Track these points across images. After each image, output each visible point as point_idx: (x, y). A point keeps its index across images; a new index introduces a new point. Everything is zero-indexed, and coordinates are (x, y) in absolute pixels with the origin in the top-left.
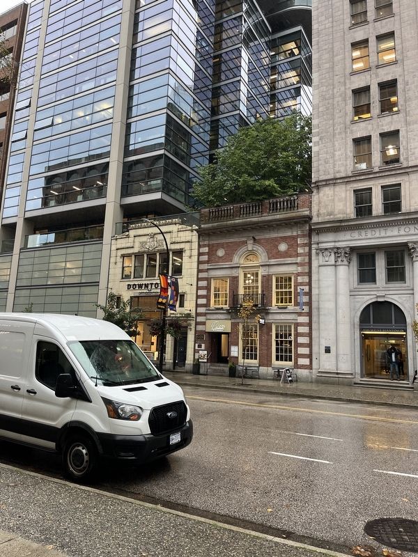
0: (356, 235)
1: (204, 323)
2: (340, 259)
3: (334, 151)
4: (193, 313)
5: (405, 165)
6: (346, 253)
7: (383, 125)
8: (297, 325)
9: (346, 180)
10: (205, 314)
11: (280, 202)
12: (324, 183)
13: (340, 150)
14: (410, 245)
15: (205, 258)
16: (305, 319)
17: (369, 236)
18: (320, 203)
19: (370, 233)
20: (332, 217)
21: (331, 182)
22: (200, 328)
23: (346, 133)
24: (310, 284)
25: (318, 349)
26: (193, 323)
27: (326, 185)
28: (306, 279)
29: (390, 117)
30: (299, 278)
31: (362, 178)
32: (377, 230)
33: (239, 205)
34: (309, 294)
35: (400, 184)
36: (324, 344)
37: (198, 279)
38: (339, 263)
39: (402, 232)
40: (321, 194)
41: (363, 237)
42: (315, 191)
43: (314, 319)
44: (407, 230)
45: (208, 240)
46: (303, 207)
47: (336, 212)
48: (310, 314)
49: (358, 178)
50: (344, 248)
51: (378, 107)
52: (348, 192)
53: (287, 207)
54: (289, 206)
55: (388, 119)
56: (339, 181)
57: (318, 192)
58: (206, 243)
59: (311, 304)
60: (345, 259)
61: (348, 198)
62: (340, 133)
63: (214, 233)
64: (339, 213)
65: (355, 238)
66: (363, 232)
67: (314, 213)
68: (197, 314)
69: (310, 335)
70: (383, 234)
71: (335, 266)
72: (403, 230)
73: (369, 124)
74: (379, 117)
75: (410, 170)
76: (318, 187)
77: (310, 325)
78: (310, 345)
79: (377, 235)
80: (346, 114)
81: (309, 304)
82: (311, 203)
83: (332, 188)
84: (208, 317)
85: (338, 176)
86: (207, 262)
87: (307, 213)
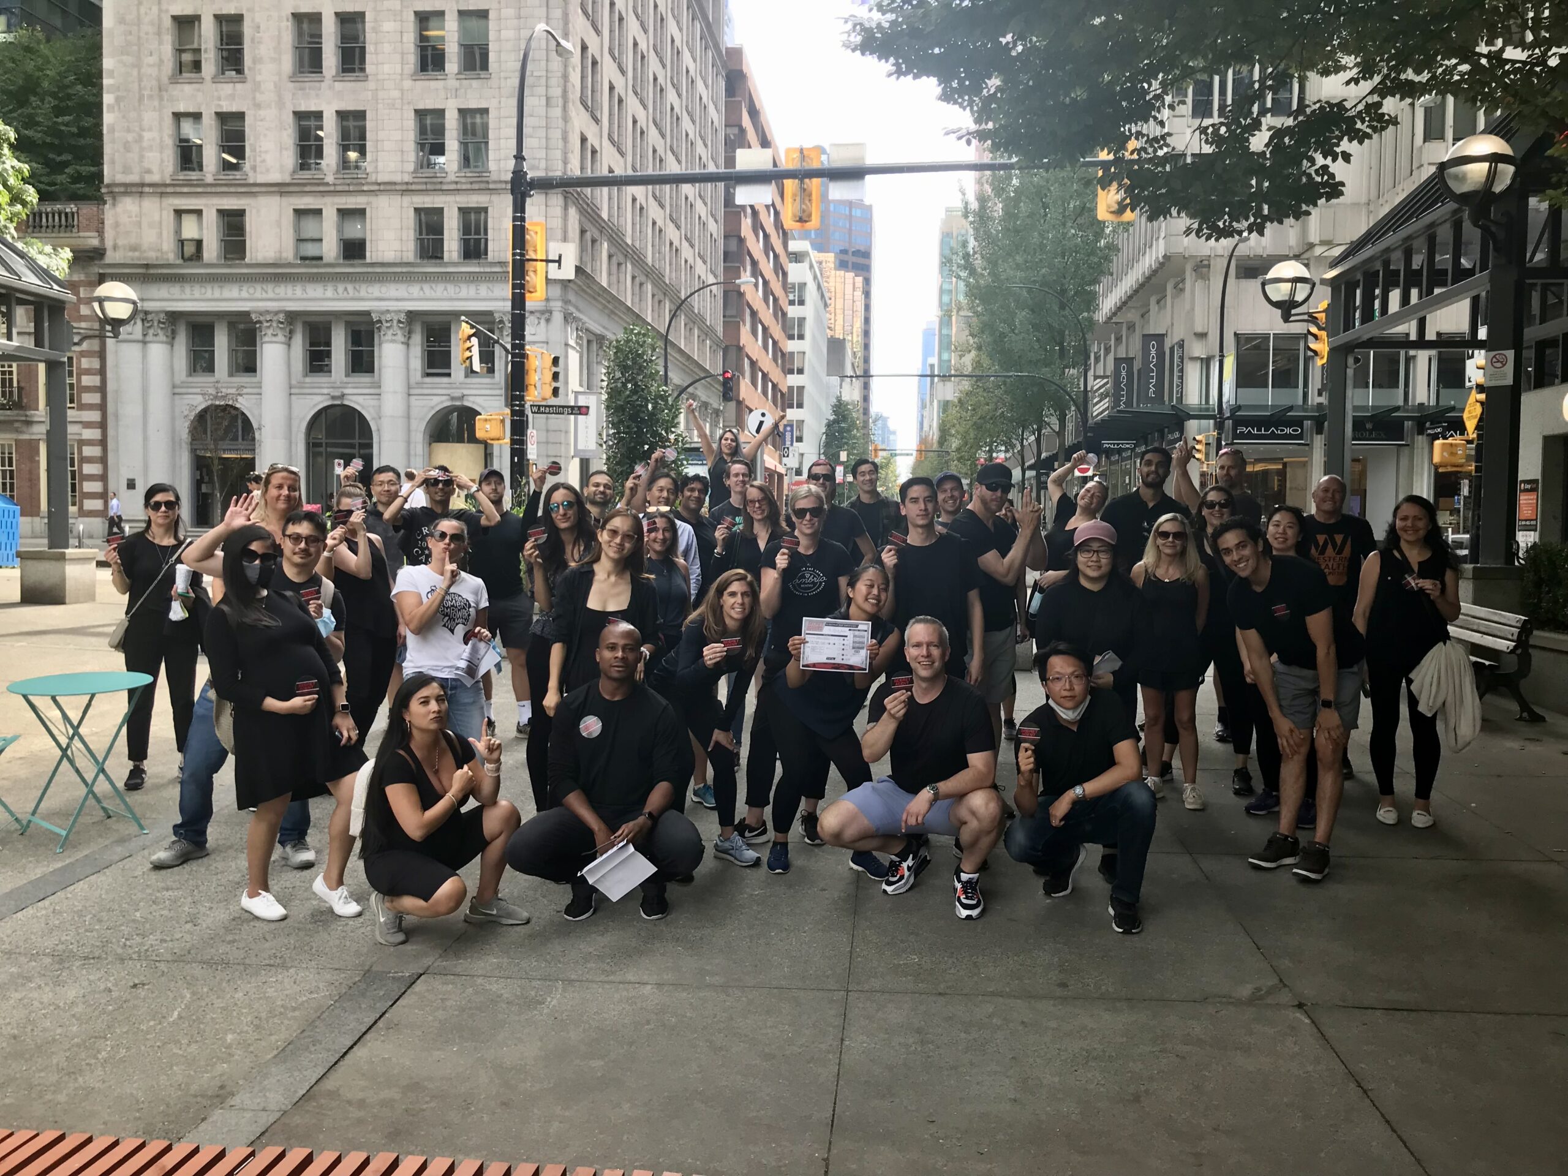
0: (175, 290)
2: (151, 332)
3: (143, 130)
5: (251, 181)
6: (159, 322)
7: (219, 99)
8: (82, 443)
9: (161, 190)
11: (46, 214)
12: (122, 189)
13: (150, 129)
14: (253, 316)
16: (94, 434)
17: (197, 295)
18: (117, 225)
19: (197, 291)
20: (137, 254)
21: (134, 189)
23: (161, 99)
24: (102, 372)
25: (117, 482)
27: (126, 193)
28: (96, 364)
29: (231, 85)
30: (83, 360)
31: (185, 190)
32: (208, 286)
34: (102, 389)
35: (243, 211)
36: (125, 474)
38: (149, 338)
39: (244, 294)
40: (119, 210)
41: (188, 296)
42: (108, 201)
43: (111, 432)
44: (251, 291)
46: (88, 228)
47: (145, 246)
48: (103, 425)
49: (178, 189)
50: (157, 313)
51: (213, 60)
52: (165, 213)
53: (60, 226)
54: (63, 223)
55: (227, 89)
56: (147, 189)
57: (114, 205)
59: (106, 406)
60: (159, 331)
61: (164, 223)
62: (151, 97)
64: (150, 249)
65: (175, 297)
66: (188, 289)
67: (109, 244)
69: (103, 460)
70: (217, 294)
71: (145, 342)
72: (246, 291)
73: (199, 90)
74: (215, 80)
75: (257, 188)
76: (114, 195)
77: (103, 443)
78: (103, 478)
79: (209, 295)
80: (161, 61)
81: (103, 407)
82: (103, 223)
83: (137, 200)
85: (148, 179)
87: (95, 242)
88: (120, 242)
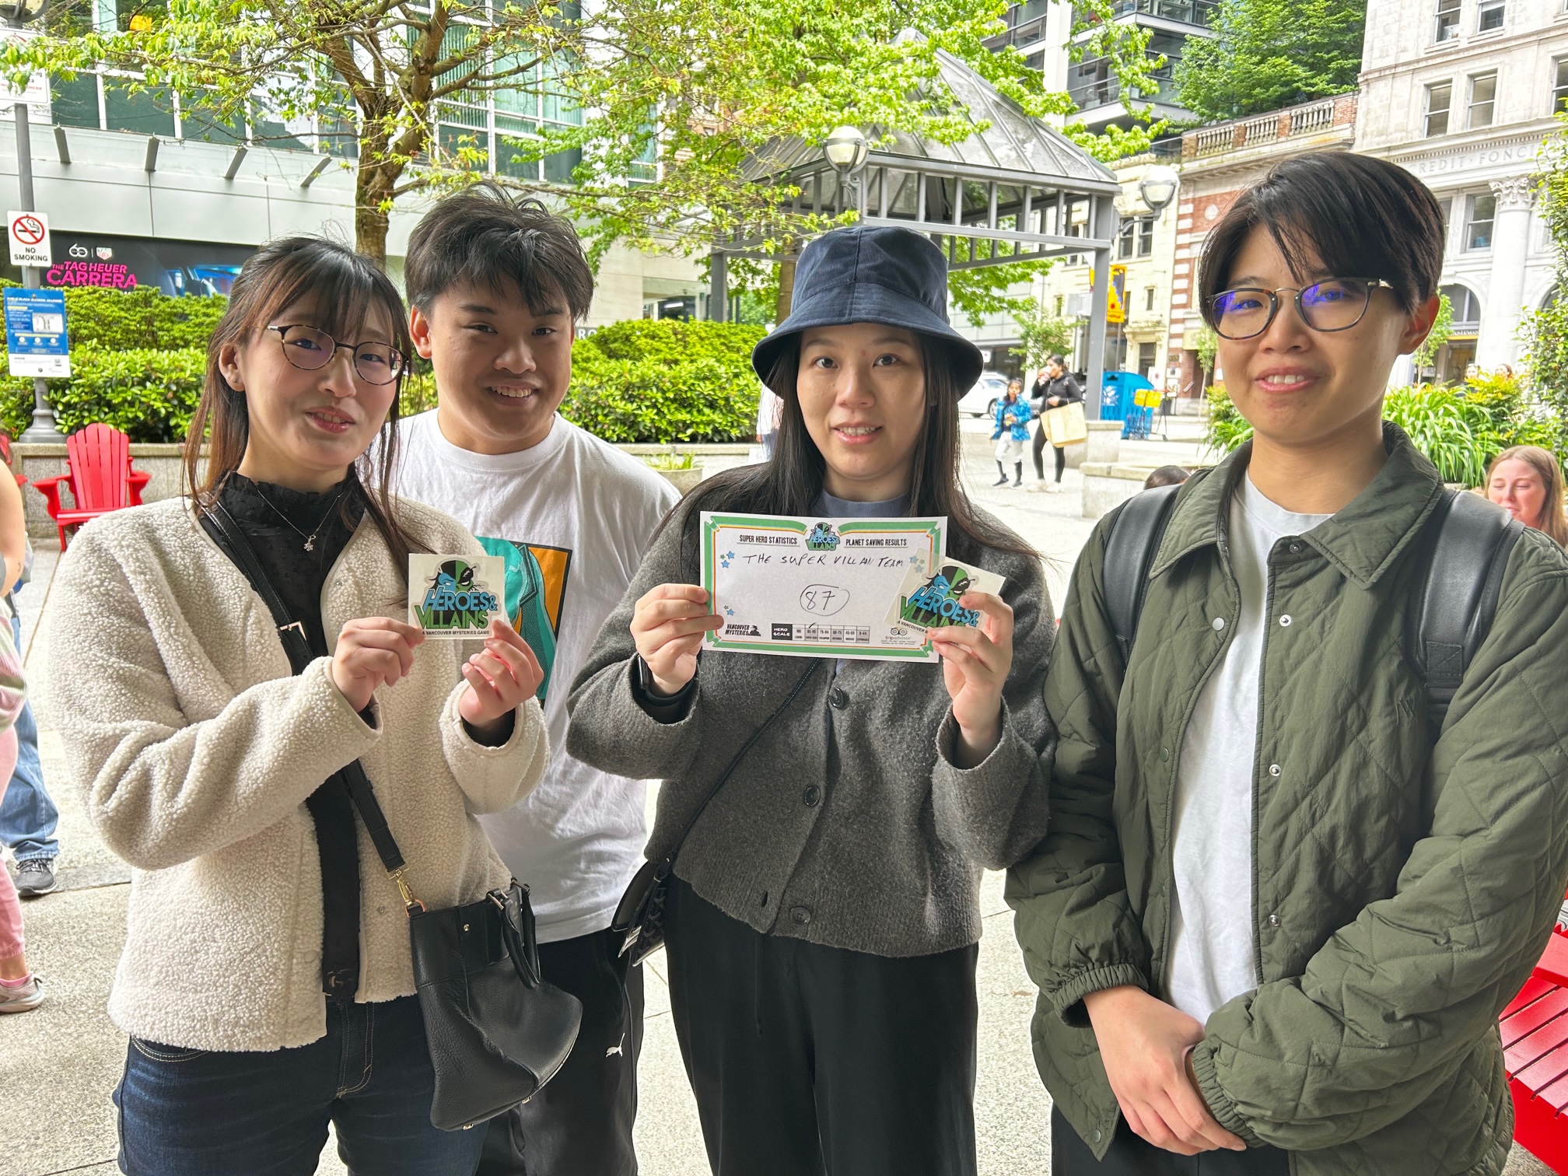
1: (1180, 336)
4: (1166, 321)
5: (1510, 35)
10: (1183, 321)
11: (1308, 114)
12: (1377, 75)
14: (1492, 185)
15: (1187, 223)
17: (1436, 171)
18: (1368, 112)
19: (1437, 166)
20: (1383, 138)
21: (1387, 72)
22: (1176, 343)
26: (1166, 335)
27: (1380, 78)
31: (1438, 60)
32: (1449, 160)
33: (1242, 123)
35: (1495, 71)
37: (1177, 262)
39: (1486, 163)
40: (1372, 96)
41: (1427, 174)
42: (1363, 87)
44: (1494, 157)
45: (1194, 191)
46: (1341, 121)
47: (1392, 129)
49: (1430, 62)
52: (1415, 90)
53: (1318, 123)
54: (1321, 120)
56: (1399, 69)
57: (1368, 92)
58: (1190, 196)
61: (1413, 101)
63: (1202, 178)
64: (1396, 131)
66: (1428, 163)
67: (1358, 134)
68: (1173, 322)
70: (1457, 166)
72: (1487, 158)
75: (1514, 43)
76: (1368, 83)
79: (1448, 169)
82: (1356, 113)
83: (1389, 83)
84: (1188, 324)
85: (1404, 58)
86: (1191, 230)
87: (1346, 134)
88: (1368, 130)
